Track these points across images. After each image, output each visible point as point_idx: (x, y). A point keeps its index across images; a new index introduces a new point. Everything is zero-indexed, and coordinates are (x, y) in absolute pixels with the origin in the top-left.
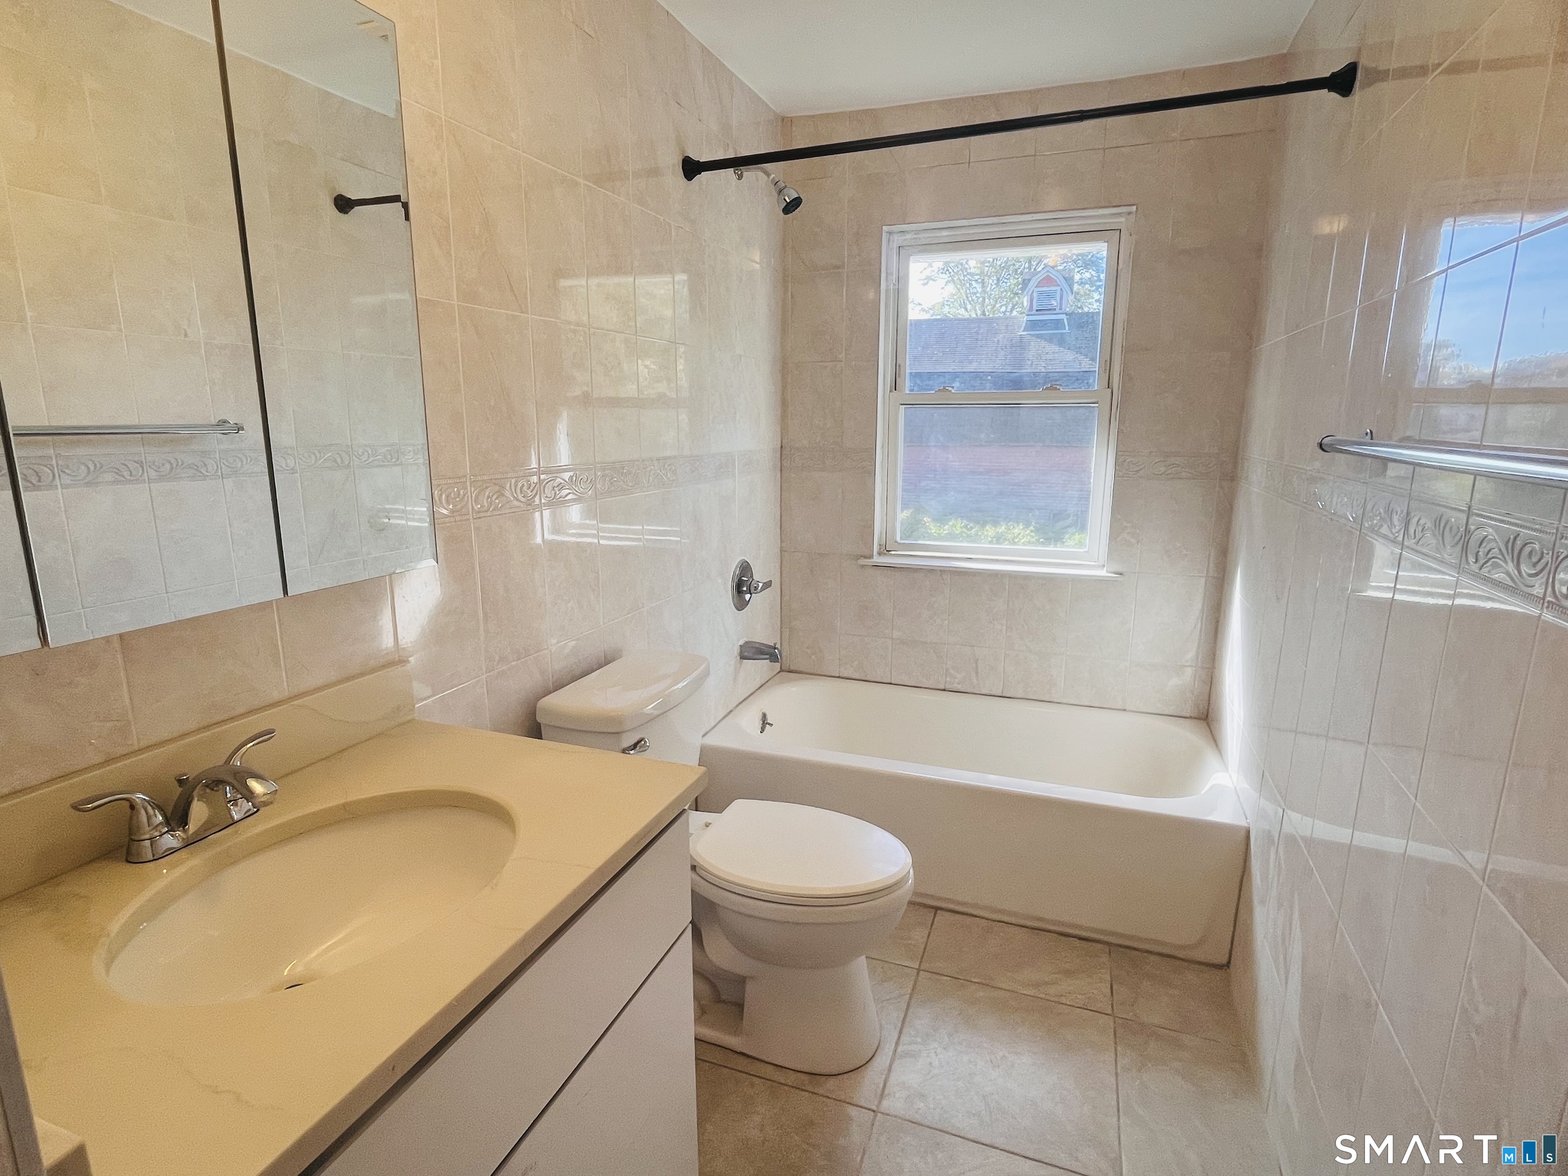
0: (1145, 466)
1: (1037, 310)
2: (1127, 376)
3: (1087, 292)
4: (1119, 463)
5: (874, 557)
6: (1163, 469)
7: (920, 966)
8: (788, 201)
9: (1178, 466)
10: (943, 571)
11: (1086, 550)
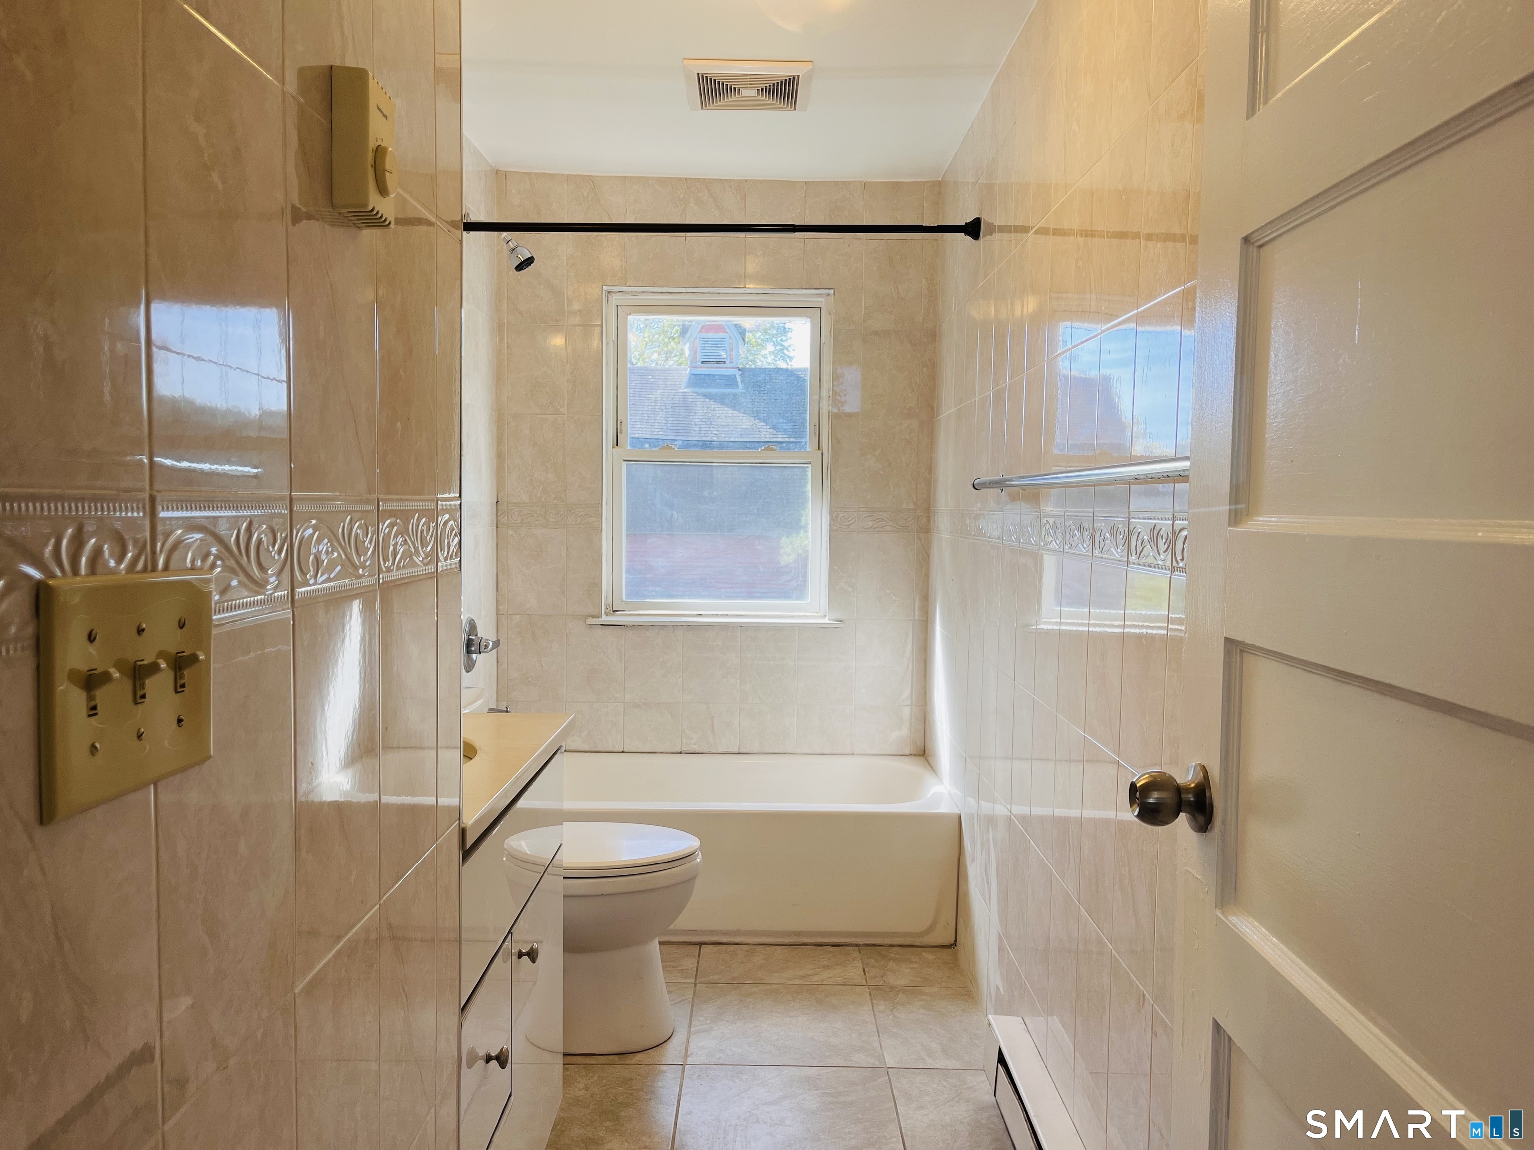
0: (856, 521)
1: (702, 362)
2: (836, 441)
3: (759, 341)
4: (833, 519)
5: (603, 616)
6: (870, 523)
7: (695, 981)
8: (523, 260)
9: (883, 520)
10: (675, 627)
11: (809, 602)
